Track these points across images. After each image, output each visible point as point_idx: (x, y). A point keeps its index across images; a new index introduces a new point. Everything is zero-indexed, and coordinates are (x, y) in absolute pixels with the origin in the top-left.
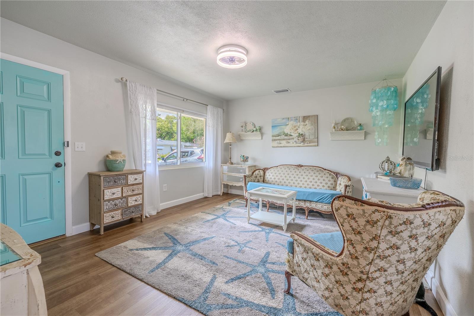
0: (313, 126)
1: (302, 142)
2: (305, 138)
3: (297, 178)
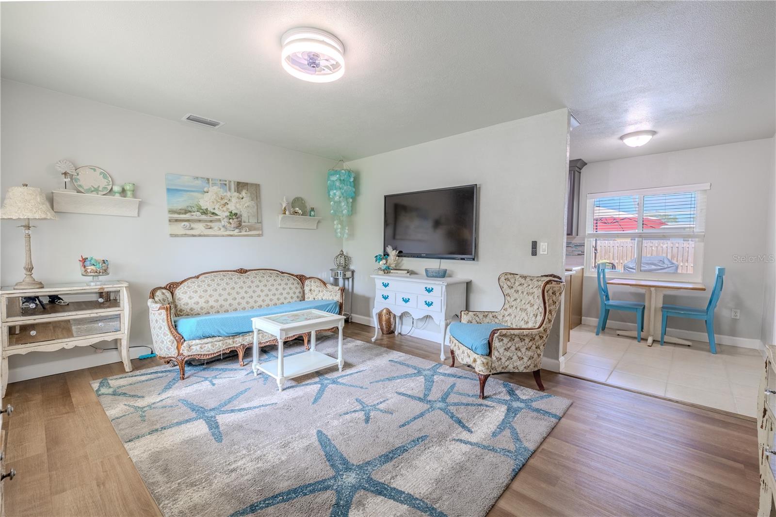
0: (253, 202)
1: (237, 228)
2: (240, 221)
3: (251, 293)
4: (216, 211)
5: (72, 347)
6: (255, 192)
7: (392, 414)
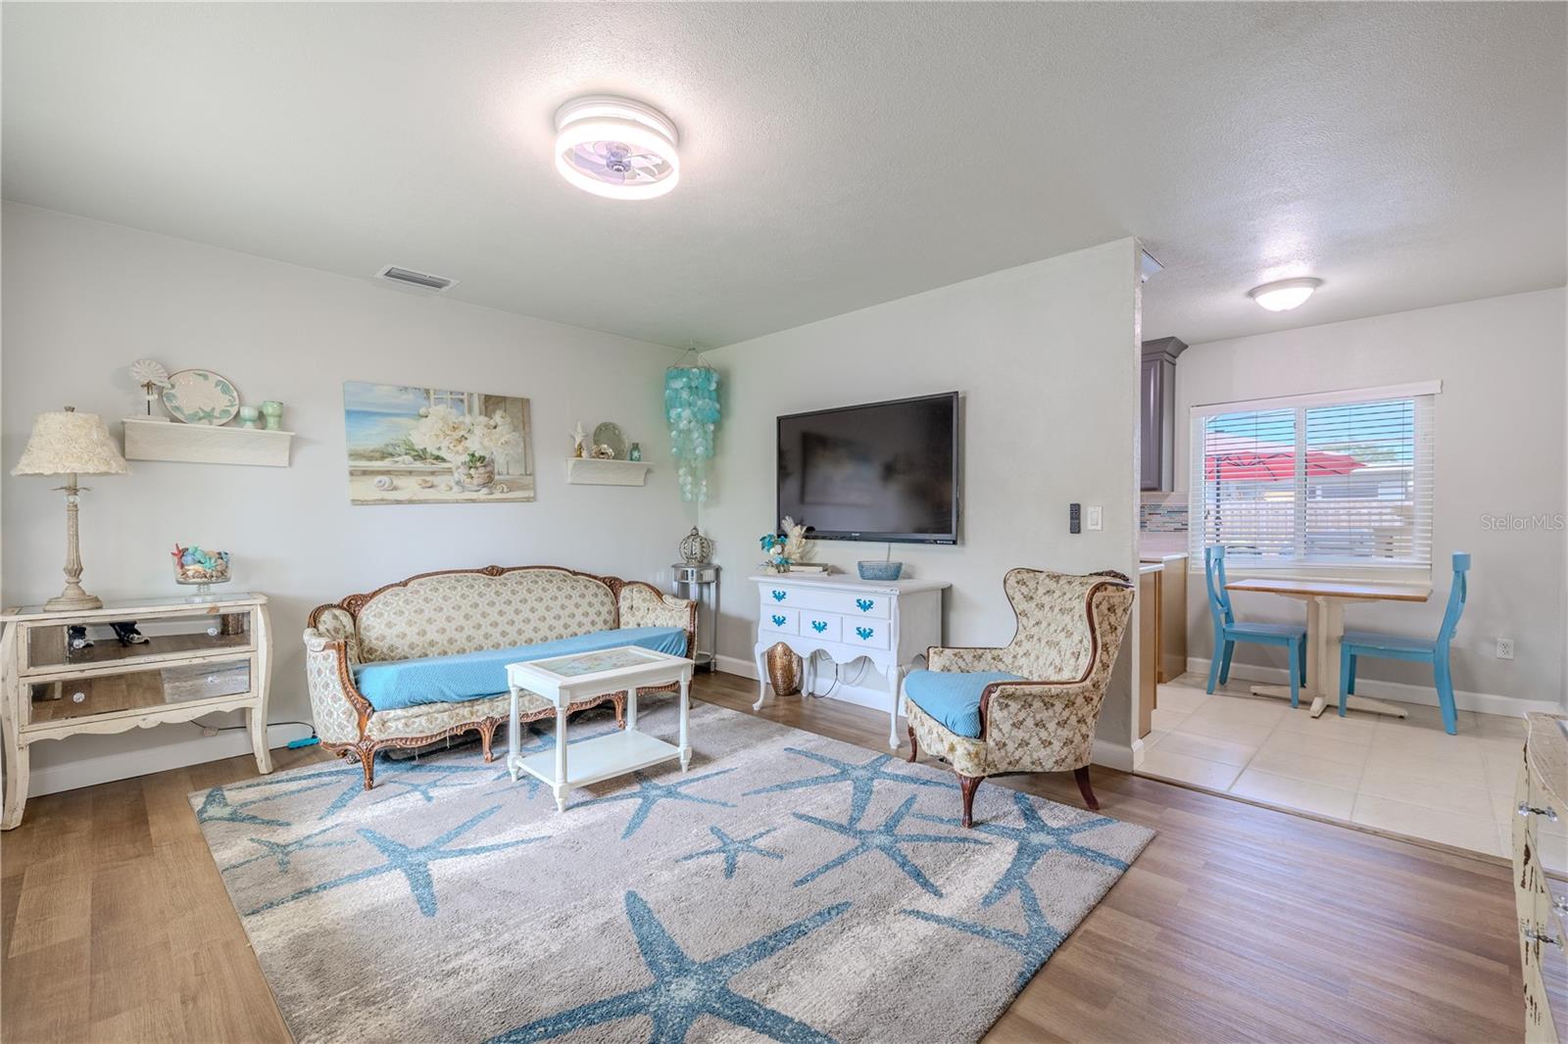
0: (517, 434)
1: (484, 485)
2: (491, 473)
3: (510, 614)
4: (443, 454)
5: (154, 725)
6: (520, 414)
7: (782, 858)
